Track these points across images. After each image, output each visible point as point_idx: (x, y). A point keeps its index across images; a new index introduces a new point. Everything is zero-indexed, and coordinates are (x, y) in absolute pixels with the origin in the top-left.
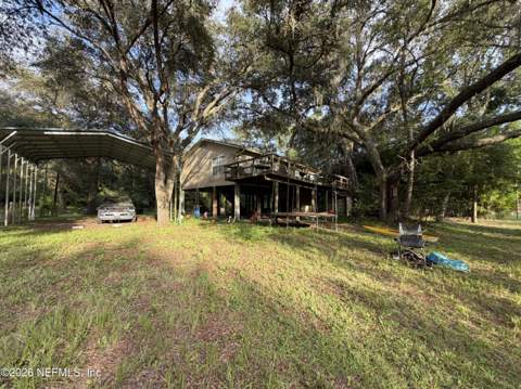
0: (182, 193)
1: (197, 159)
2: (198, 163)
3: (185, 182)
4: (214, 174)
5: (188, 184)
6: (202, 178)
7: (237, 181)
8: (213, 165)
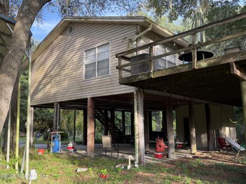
0: (30, 110)
1: (56, 54)
2: (59, 59)
3: (36, 91)
4: (87, 76)
5: (40, 95)
6: (66, 84)
7: (139, 85)
8: (86, 62)
